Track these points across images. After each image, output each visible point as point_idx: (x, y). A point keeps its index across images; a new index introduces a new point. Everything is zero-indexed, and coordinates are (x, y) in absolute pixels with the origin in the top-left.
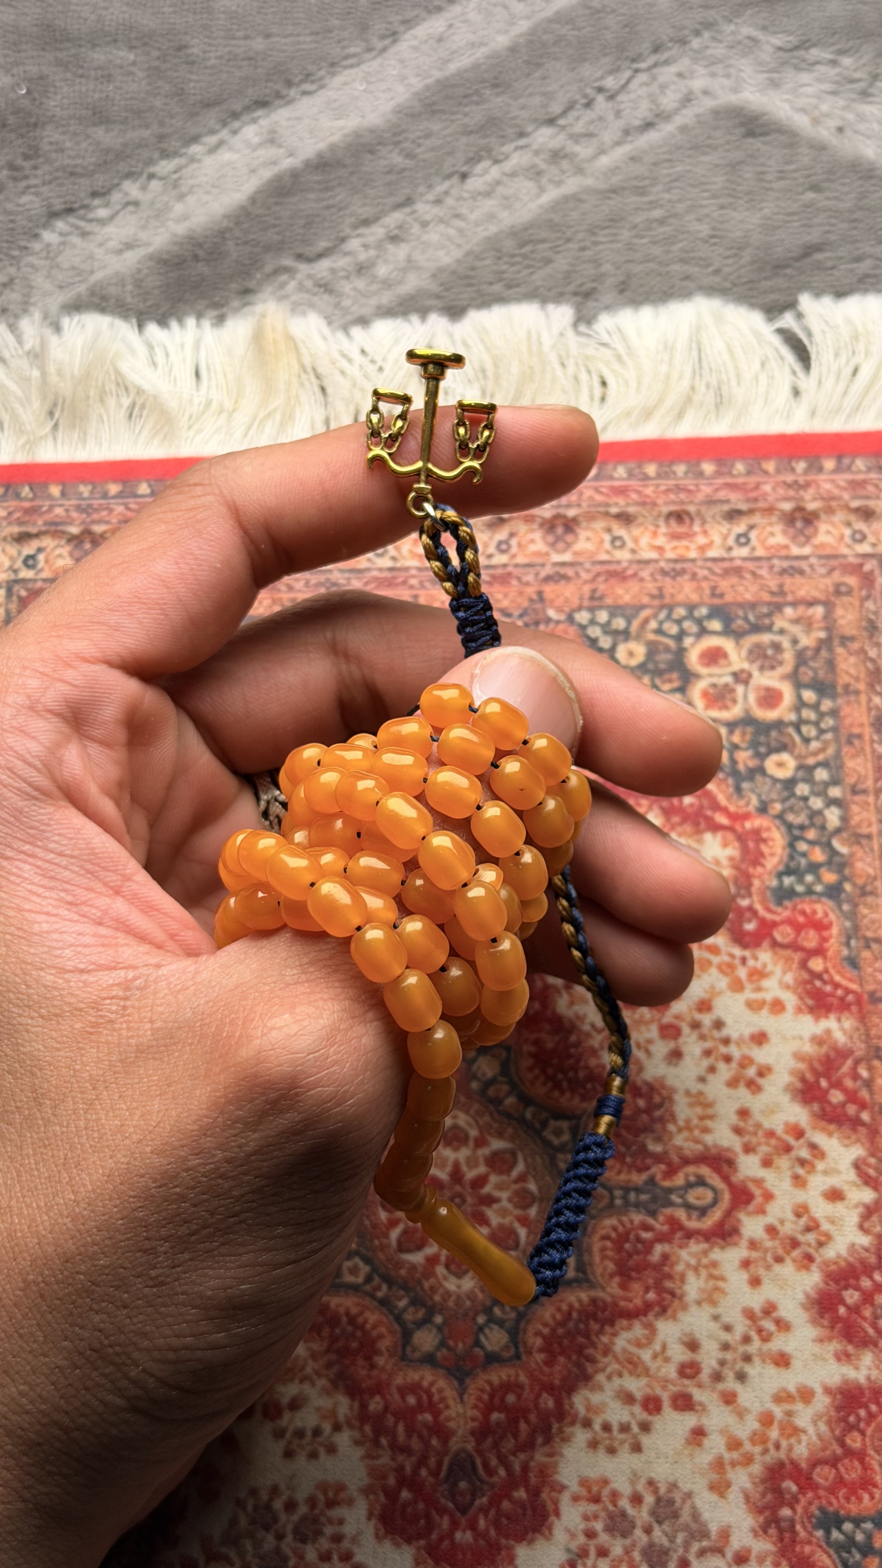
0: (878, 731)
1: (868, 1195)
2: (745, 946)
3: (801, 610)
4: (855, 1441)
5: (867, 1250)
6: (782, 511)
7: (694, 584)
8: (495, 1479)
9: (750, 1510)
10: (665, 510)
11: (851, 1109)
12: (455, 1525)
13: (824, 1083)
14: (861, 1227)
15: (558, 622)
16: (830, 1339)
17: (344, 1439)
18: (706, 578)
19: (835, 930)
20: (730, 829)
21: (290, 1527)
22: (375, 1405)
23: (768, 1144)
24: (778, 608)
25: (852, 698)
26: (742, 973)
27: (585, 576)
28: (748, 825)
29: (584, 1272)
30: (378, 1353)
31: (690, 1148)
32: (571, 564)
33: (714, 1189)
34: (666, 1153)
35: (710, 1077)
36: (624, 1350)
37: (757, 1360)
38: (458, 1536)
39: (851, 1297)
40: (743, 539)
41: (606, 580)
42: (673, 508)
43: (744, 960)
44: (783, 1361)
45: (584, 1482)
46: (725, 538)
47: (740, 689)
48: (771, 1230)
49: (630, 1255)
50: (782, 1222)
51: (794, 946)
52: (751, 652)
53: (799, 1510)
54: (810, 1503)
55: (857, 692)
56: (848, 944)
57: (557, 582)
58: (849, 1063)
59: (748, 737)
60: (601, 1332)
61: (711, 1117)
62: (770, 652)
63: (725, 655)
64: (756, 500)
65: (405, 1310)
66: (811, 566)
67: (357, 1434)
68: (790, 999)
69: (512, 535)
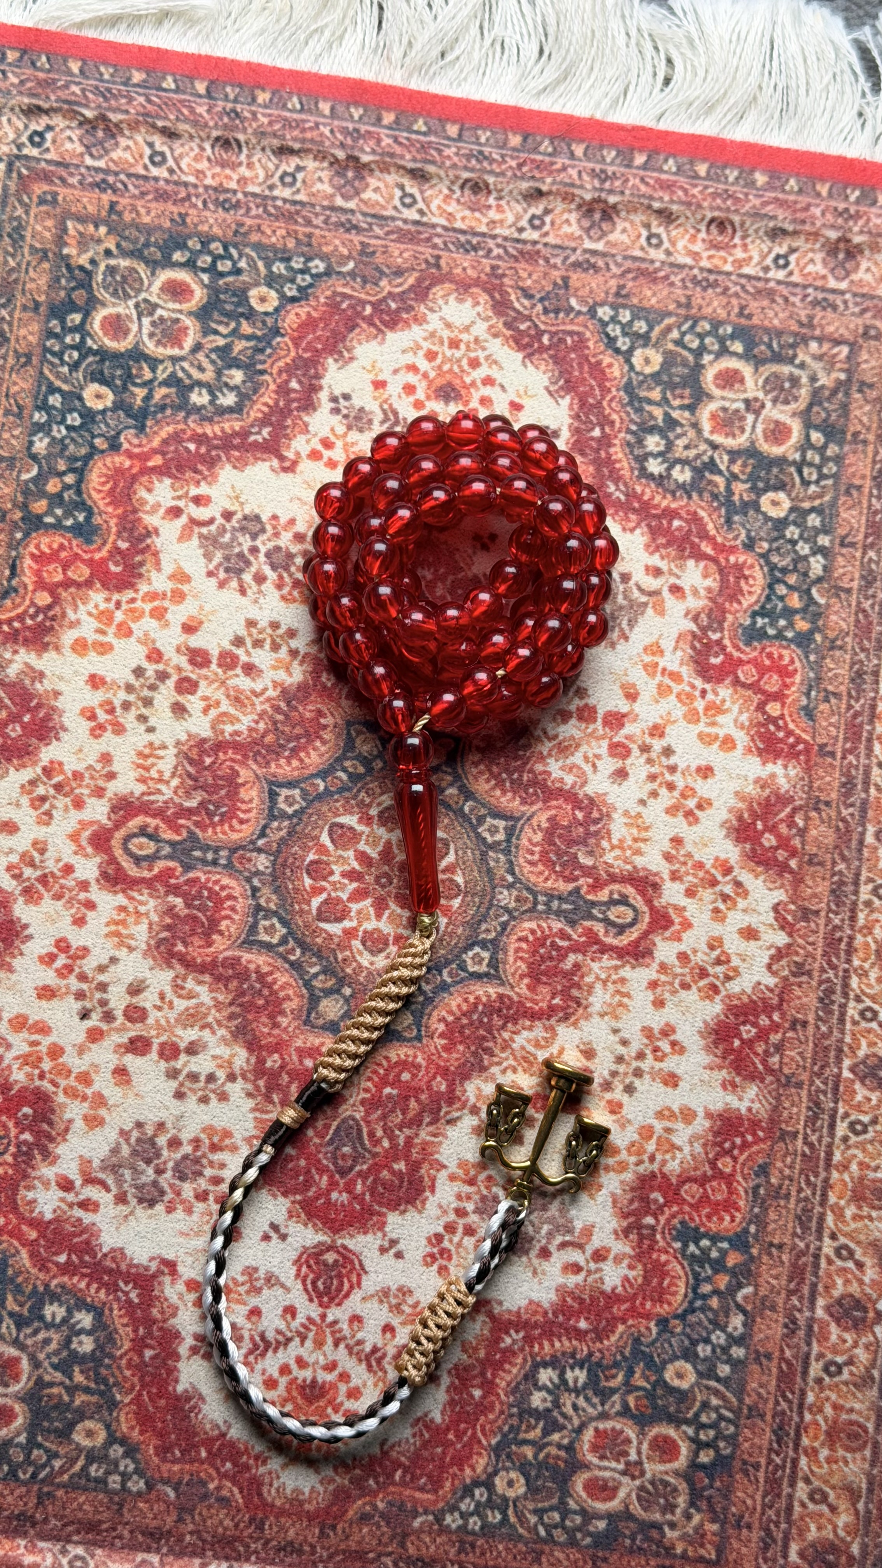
0: (878, 486)
1: (781, 939)
2: (707, 679)
3: (826, 346)
4: (725, 1165)
5: (771, 991)
6: (828, 239)
7: (725, 301)
8: (378, 1149)
9: (615, 1215)
10: (709, 215)
11: (781, 855)
12: (333, 1185)
13: (760, 825)
14: (769, 967)
15: (579, 313)
16: (720, 1068)
17: (236, 1089)
18: (736, 295)
19: (798, 678)
20: (714, 560)
21: (171, 1164)
22: (273, 1061)
23: (695, 876)
24: (805, 340)
25: (860, 447)
26: (700, 705)
27: (614, 269)
28: (732, 559)
29: (496, 969)
30: (282, 1013)
31: (619, 866)
32: (604, 255)
33: (635, 909)
34: (594, 867)
35: (651, 802)
36: (523, 1048)
37: (647, 1077)
38: (334, 1195)
39: (748, 1031)
40: (783, 262)
41: (634, 279)
42: (716, 214)
43: (704, 692)
44: (672, 1080)
45: (462, 1164)
46: (764, 257)
47: (750, 418)
48: (683, 957)
49: (543, 959)
50: (695, 951)
51: (754, 687)
52: (767, 381)
53: (662, 1220)
54: (673, 1216)
55: (865, 442)
56: (808, 695)
57: (586, 270)
58: (788, 810)
59: (749, 469)
60: (503, 1027)
61: (645, 840)
62: (787, 385)
63: (742, 381)
64: (803, 222)
65: (316, 975)
66: (845, 302)
67: (250, 1086)
68: (742, 738)
69: (547, 212)
